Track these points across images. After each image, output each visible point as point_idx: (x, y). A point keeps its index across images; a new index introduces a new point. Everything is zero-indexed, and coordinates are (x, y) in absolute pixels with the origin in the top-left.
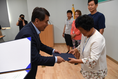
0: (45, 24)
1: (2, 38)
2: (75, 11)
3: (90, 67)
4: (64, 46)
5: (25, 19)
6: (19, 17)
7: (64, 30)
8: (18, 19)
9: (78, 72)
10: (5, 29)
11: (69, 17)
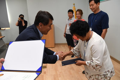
0: (49, 28)
1: (1, 39)
2: (76, 10)
3: (95, 70)
4: (65, 46)
5: (25, 19)
6: (19, 17)
7: (66, 30)
8: (17, 19)
9: (80, 73)
10: (4, 30)
11: (70, 16)
